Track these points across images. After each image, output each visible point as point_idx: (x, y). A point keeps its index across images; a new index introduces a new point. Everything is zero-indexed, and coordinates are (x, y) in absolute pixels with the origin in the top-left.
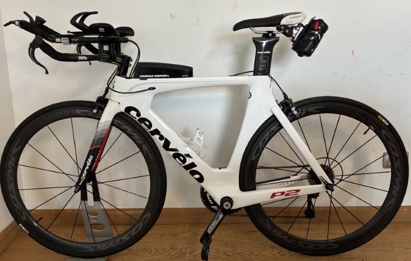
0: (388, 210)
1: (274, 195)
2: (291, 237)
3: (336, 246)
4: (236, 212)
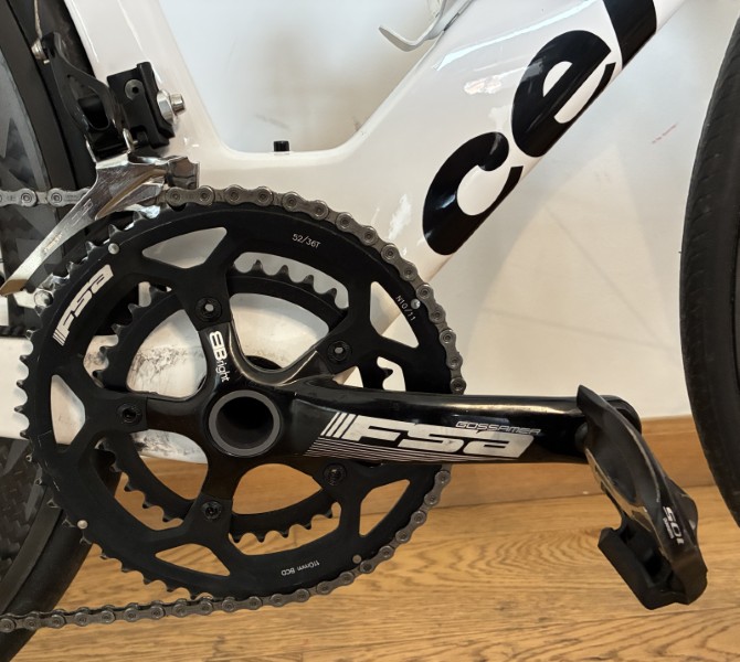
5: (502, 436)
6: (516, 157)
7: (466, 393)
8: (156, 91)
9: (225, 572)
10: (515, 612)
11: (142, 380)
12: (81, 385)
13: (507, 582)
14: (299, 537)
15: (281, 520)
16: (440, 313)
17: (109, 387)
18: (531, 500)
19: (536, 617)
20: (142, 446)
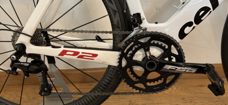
5: (192, 69)
6: (194, 25)
7: (185, 62)
8: (141, 17)
9: (145, 88)
10: (185, 100)
11: (135, 58)
12: (127, 59)
13: (183, 94)
14: (156, 83)
15: (153, 80)
16: (182, 50)
17: (130, 59)
18: (186, 79)
19: (189, 101)
20: (133, 68)
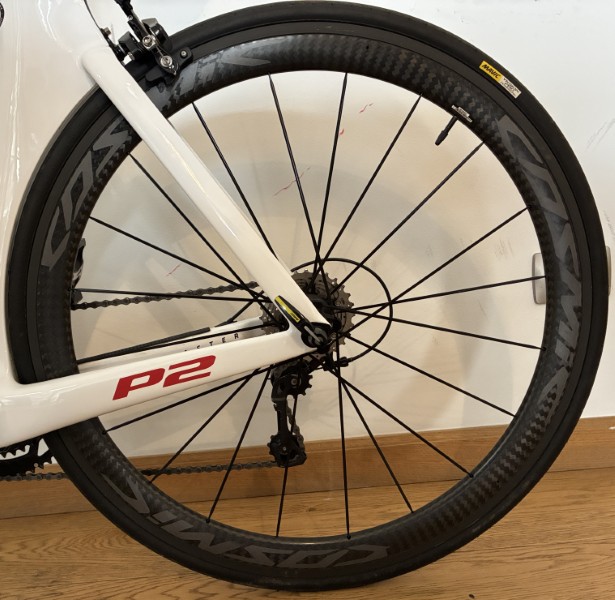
0: (545, 414)
1: (124, 387)
2: (223, 534)
3: (380, 552)
4: (41, 466)
